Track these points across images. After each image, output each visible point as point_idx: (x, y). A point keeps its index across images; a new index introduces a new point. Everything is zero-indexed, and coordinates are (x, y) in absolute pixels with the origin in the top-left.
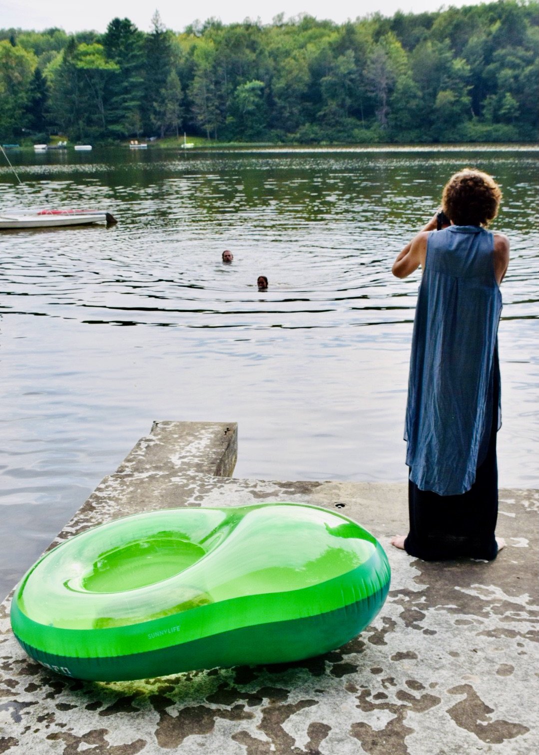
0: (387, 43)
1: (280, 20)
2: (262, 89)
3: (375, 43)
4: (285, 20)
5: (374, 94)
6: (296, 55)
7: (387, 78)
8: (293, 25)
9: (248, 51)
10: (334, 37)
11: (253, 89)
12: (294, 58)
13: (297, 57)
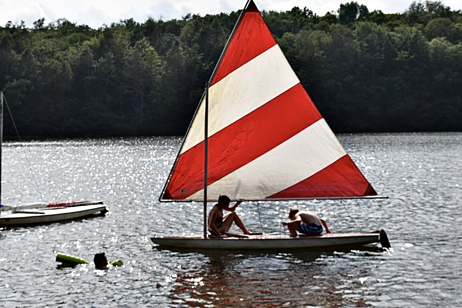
0: (142, 47)
1: (41, 25)
2: (28, 87)
3: (131, 47)
4: (45, 24)
5: (133, 91)
6: (59, 56)
7: (144, 77)
8: (52, 29)
9: (13, 52)
10: (94, 41)
11: (20, 87)
12: (58, 59)
13: (61, 58)
